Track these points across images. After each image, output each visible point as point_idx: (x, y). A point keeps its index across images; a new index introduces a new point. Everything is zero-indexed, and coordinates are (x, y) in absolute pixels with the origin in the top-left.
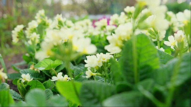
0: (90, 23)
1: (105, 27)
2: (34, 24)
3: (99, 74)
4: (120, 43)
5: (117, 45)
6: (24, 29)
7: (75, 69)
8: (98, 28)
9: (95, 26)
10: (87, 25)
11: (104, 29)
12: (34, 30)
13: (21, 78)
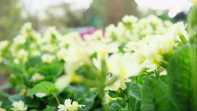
2: (21, 39)
3: (120, 99)
6: (9, 46)
7: (74, 91)
12: (20, 47)
13: (13, 107)
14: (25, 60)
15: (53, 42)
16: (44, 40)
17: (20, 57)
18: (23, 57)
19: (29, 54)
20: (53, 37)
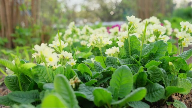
0: (106, 30)
1: (117, 33)
2: (69, 32)
4: (123, 40)
5: (122, 41)
6: (63, 35)
8: (112, 34)
9: (110, 33)
10: (103, 31)
11: (117, 34)
12: (69, 36)
14: (71, 43)
15: (87, 34)
16: (82, 33)
17: (69, 42)
18: (70, 42)
19: (73, 40)
20: (87, 31)
